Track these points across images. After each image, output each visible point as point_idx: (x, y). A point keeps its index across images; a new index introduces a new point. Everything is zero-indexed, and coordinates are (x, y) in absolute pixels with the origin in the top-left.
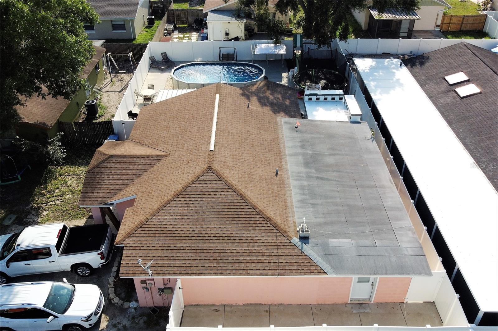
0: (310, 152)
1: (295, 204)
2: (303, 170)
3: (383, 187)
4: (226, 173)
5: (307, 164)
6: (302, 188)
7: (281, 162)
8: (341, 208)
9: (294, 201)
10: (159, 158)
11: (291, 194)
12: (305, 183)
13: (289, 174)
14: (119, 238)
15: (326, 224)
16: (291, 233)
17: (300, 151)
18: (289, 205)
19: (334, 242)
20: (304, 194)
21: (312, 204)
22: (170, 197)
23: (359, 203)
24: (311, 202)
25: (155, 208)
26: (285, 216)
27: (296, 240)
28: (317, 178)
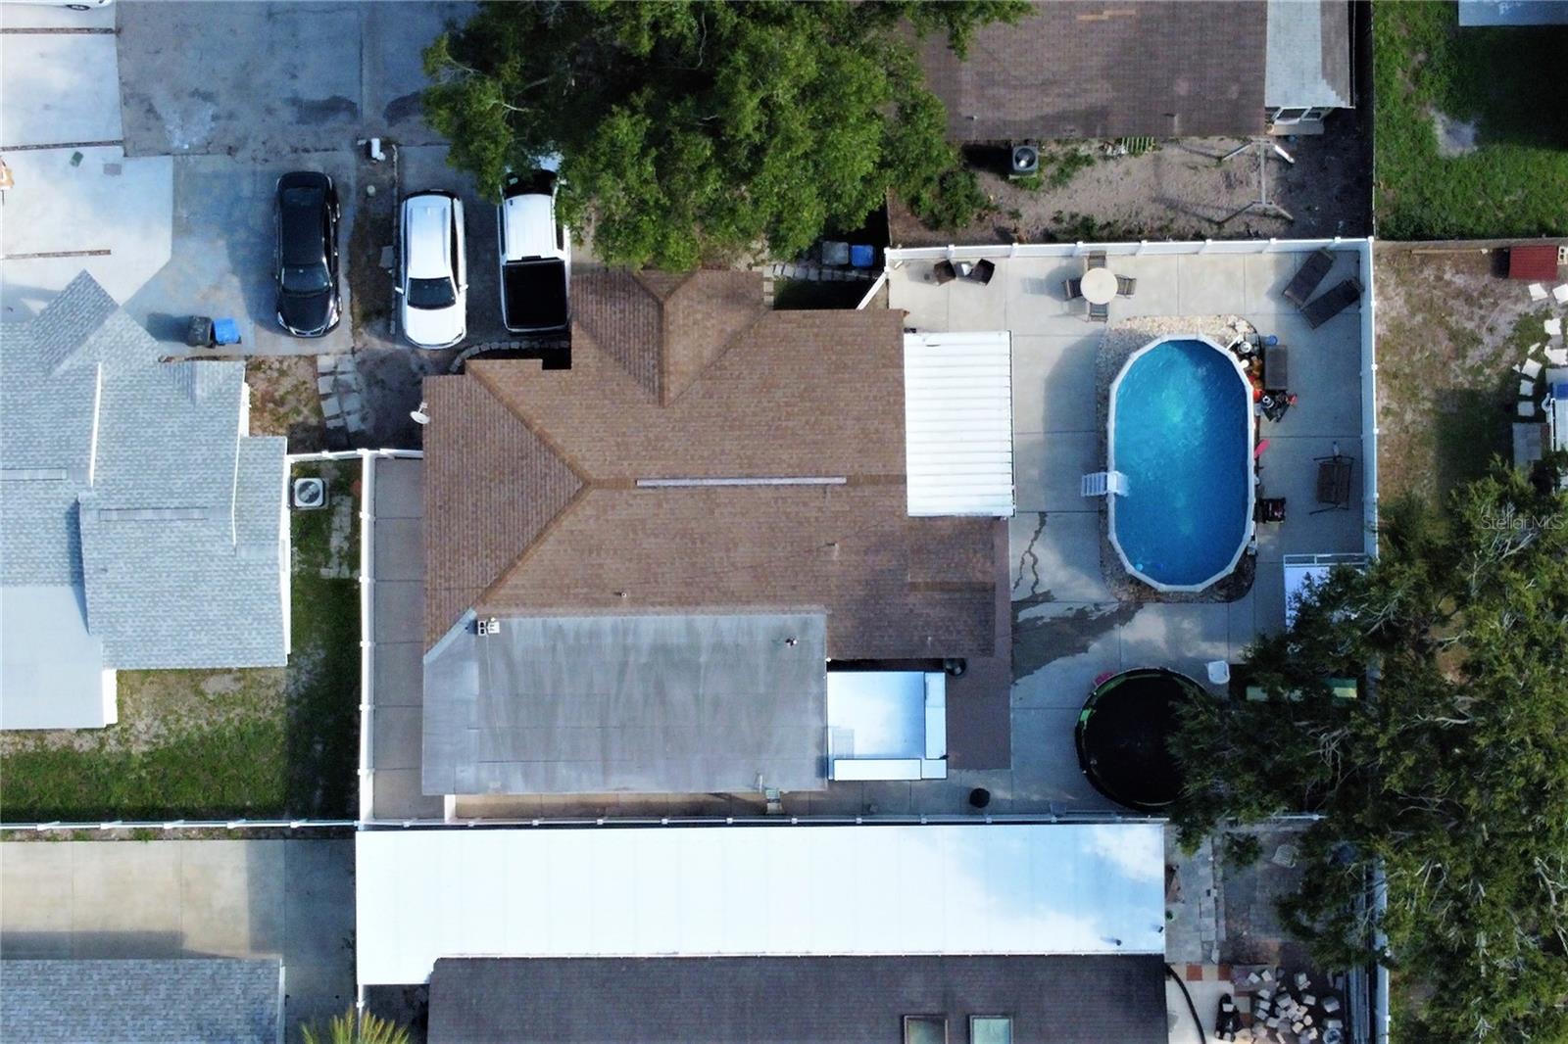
0: (703, 659)
1: (552, 621)
2: (646, 641)
3: (606, 771)
4: (586, 510)
5: (662, 650)
6: (594, 634)
7: (661, 604)
8: (548, 690)
9: (559, 619)
10: (657, 390)
11: (575, 614)
12: (608, 640)
13: (630, 617)
14: (476, 365)
15: (510, 665)
16: (486, 610)
17: (706, 641)
18: (547, 610)
19: (473, 671)
20: (578, 635)
21: (554, 649)
22: (536, 428)
23: (560, 722)
24: (560, 646)
25: (522, 409)
26: (518, 602)
27: (472, 615)
28: (624, 665)
